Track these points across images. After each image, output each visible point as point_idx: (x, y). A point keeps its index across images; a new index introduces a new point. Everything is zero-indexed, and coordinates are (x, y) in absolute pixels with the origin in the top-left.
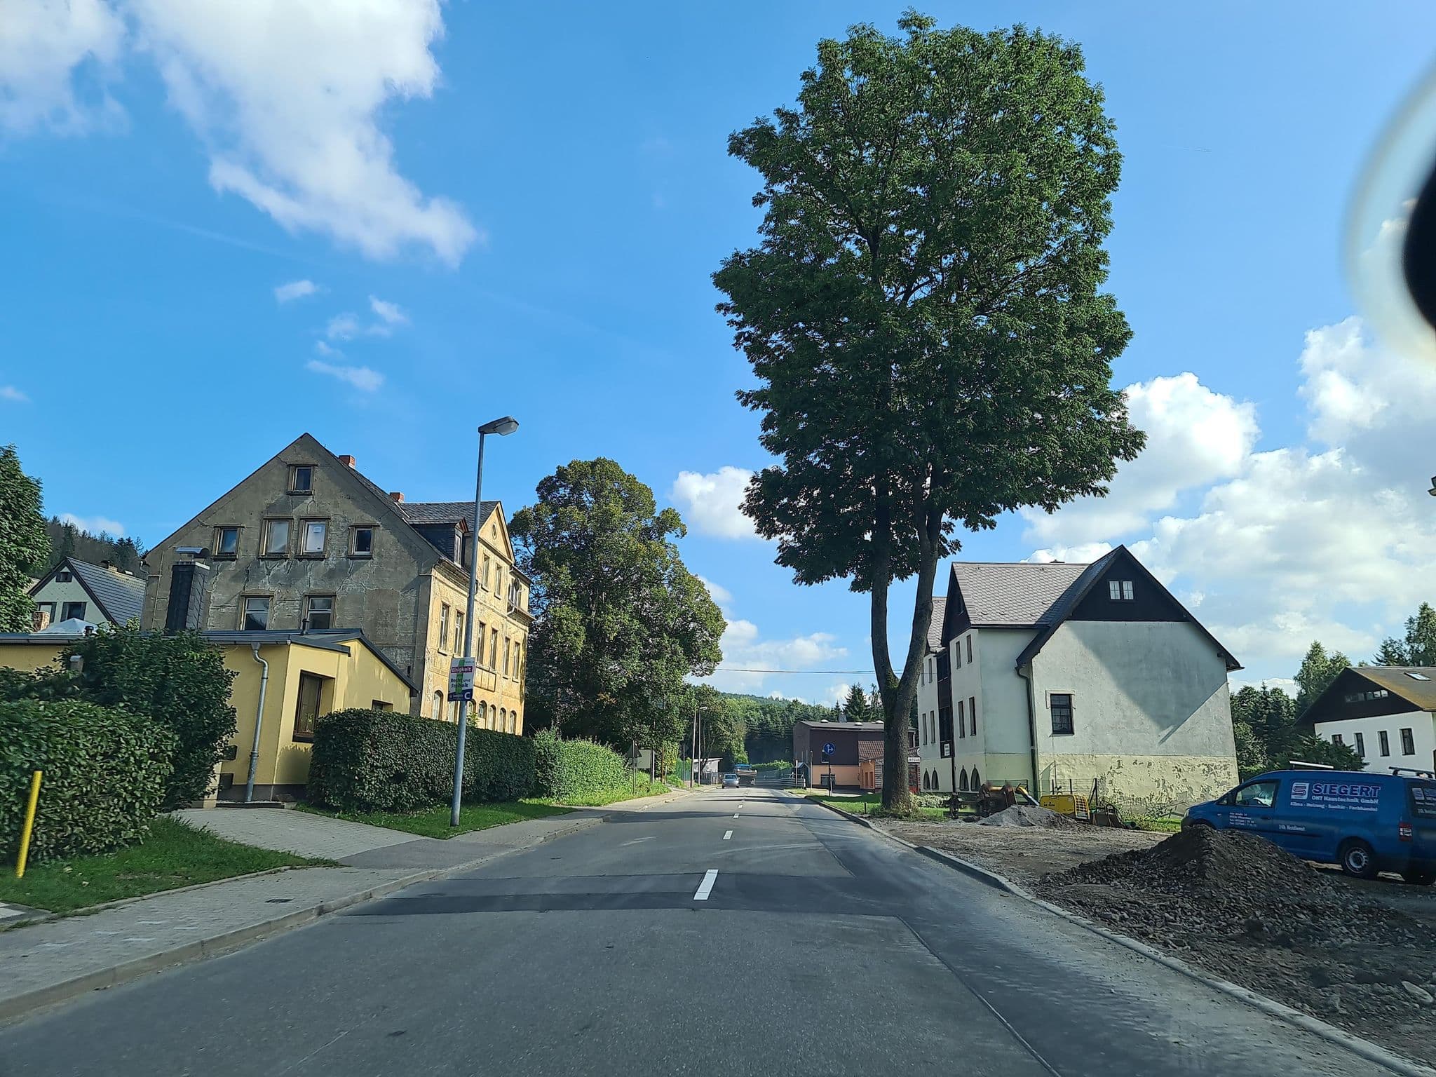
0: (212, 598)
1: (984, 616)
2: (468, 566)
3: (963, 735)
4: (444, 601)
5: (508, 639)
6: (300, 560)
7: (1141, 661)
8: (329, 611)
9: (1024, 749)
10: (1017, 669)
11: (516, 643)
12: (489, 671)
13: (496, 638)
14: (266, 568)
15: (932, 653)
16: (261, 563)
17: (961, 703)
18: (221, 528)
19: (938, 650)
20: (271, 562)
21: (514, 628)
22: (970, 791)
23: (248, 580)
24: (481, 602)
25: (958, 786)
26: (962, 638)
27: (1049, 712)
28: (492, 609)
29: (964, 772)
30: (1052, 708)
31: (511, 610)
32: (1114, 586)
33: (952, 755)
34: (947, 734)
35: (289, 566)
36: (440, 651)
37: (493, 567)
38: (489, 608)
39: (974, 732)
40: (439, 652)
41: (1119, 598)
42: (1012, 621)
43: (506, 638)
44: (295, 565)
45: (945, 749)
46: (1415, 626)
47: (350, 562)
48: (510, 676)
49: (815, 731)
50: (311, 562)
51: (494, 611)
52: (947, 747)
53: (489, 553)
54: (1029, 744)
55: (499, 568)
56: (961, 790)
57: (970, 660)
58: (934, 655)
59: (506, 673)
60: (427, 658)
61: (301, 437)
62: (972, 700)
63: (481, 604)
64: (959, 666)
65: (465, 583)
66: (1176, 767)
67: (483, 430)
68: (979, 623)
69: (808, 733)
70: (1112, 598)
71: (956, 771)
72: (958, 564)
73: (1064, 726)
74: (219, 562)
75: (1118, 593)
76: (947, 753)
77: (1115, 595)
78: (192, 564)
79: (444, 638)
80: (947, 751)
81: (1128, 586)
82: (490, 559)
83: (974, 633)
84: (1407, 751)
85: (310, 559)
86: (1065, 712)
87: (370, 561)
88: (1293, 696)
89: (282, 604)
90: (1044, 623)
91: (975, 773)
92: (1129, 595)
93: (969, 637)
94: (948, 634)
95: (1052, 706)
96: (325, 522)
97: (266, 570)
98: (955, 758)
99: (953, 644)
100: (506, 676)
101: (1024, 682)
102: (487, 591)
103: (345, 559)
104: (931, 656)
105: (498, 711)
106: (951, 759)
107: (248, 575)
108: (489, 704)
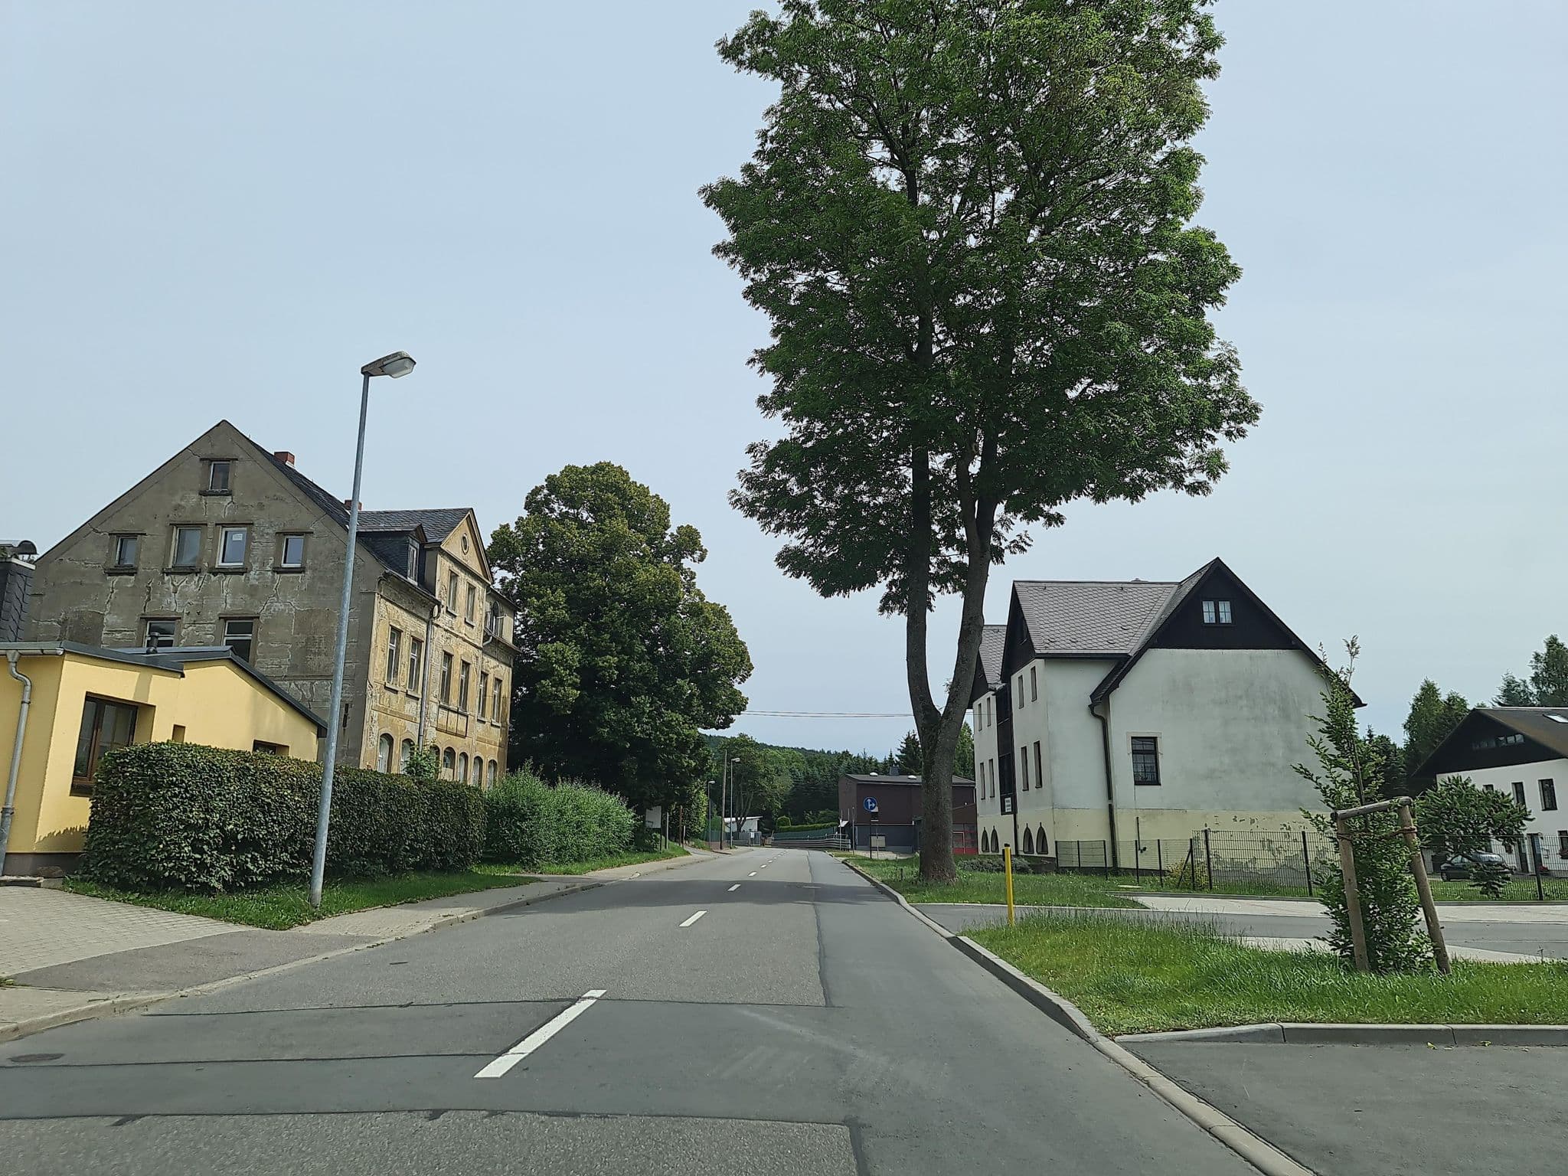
0: (105, 621)
1: (1051, 644)
2: (427, 584)
3: (1026, 788)
4: (394, 625)
5: (484, 675)
6: (215, 574)
7: (1241, 697)
8: (249, 637)
9: (1101, 803)
10: (1091, 707)
11: (497, 679)
12: (457, 712)
13: (468, 673)
14: (172, 583)
15: (991, 690)
16: (166, 578)
17: (1024, 749)
18: (118, 535)
19: (998, 687)
20: (178, 577)
21: (493, 663)
22: (1036, 854)
23: (149, 599)
24: (446, 628)
25: (1021, 848)
26: (1025, 671)
27: (1129, 759)
28: (462, 638)
29: (1028, 832)
30: (1133, 753)
31: (489, 639)
32: (1208, 609)
33: (1014, 812)
34: (1008, 786)
35: (201, 582)
36: (388, 685)
37: (462, 588)
38: (457, 636)
39: (1040, 784)
40: (385, 687)
41: (1214, 622)
42: (1085, 649)
43: (482, 672)
44: (208, 580)
45: (1006, 804)
46: (1542, 665)
47: (277, 576)
48: (488, 718)
49: (863, 786)
50: (229, 576)
51: (465, 640)
52: (1008, 801)
53: (456, 570)
54: (1106, 798)
55: (471, 589)
56: (1025, 853)
57: (1035, 698)
58: (993, 693)
59: (483, 715)
60: (369, 693)
61: (218, 425)
62: (1037, 744)
63: (446, 631)
64: (1022, 705)
65: (423, 604)
66: (1285, 825)
67: (368, 372)
68: (1045, 652)
69: (855, 788)
70: (1205, 622)
71: (1019, 830)
72: (1020, 584)
73: (1148, 777)
74: (115, 577)
75: (1213, 615)
76: (1008, 809)
77: (1208, 617)
78: (8, 560)
79: (392, 670)
80: (1008, 804)
81: (1225, 608)
82: (458, 578)
83: (1038, 663)
84: (1548, 807)
85: (226, 574)
86: (1150, 759)
87: (300, 575)
88: (1401, 745)
89: (191, 628)
90: (1124, 652)
91: (1042, 833)
92: (1226, 617)
93: (1034, 669)
94: (1009, 668)
95: (1135, 752)
96: (245, 529)
97: (172, 587)
98: (1018, 815)
99: (1015, 678)
100: (483, 719)
101: (1098, 724)
102: (455, 616)
103: (270, 573)
104: (990, 694)
105: (471, 761)
106: (1013, 815)
107: (149, 593)
108: (458, 752)
